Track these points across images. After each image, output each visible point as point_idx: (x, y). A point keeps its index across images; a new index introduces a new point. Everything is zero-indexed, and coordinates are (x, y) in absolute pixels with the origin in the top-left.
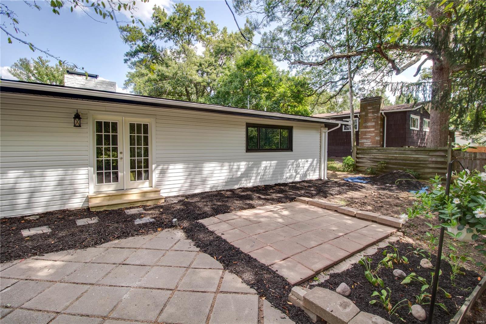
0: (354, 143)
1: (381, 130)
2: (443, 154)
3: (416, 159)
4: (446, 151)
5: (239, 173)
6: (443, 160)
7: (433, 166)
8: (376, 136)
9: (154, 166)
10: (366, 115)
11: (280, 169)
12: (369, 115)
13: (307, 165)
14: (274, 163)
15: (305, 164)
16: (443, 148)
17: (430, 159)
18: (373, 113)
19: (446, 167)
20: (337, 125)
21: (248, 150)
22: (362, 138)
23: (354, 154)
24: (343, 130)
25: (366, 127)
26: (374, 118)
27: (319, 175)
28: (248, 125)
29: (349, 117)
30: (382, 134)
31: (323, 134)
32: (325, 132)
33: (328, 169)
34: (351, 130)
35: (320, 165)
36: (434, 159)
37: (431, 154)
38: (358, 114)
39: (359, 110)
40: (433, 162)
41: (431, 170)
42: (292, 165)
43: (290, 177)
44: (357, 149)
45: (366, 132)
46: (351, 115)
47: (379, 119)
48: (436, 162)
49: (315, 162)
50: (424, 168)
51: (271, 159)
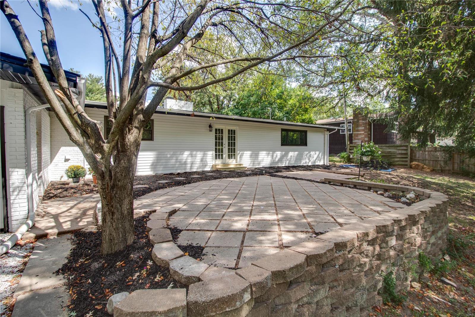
0: (348, 142)
1: (369, 133)
2: (405, 148)
3: (389, 152)
4: (407, 146)
5: (277, 160)
6: (405, 152)
7: (400, 156)
8: (365, 137)
9: (238, 152)
10: (358, 121)
11: (300, 157)
12: (360, 121)
13: (315, 156)
14: (296, 153)
15: (315, 155)
16: (405, 144)
17: (398, 152)
18: (363, 120)
19: (407, 156)
20: (335, 129)
21: (282, 145)
22: (355, 139)
23: (348, 150)
24: (341, 133)
25: (358, 131)
26: (363, 124)
27: (324, 162)
28: (283, 130)
29: (344, 123)
30: (369, 136)
31: (326, 136)
32: (327, 134)
33: (329, 161)
34: (346, 133)
35: (324, 156)
36: (400, 152)
37: (398, 148)
38: (352, 121)
39: (352, 118)
40: (399, 153)
41: (398, 159)
42: (307, 155)
43: (306, 163)
44: (350, 147)
45: (358, 134)
46: (345, 122)
47: (367, 125)
48: (402, 154)
49: (320, 155)
50: (394, 158)
51: (294, 151)
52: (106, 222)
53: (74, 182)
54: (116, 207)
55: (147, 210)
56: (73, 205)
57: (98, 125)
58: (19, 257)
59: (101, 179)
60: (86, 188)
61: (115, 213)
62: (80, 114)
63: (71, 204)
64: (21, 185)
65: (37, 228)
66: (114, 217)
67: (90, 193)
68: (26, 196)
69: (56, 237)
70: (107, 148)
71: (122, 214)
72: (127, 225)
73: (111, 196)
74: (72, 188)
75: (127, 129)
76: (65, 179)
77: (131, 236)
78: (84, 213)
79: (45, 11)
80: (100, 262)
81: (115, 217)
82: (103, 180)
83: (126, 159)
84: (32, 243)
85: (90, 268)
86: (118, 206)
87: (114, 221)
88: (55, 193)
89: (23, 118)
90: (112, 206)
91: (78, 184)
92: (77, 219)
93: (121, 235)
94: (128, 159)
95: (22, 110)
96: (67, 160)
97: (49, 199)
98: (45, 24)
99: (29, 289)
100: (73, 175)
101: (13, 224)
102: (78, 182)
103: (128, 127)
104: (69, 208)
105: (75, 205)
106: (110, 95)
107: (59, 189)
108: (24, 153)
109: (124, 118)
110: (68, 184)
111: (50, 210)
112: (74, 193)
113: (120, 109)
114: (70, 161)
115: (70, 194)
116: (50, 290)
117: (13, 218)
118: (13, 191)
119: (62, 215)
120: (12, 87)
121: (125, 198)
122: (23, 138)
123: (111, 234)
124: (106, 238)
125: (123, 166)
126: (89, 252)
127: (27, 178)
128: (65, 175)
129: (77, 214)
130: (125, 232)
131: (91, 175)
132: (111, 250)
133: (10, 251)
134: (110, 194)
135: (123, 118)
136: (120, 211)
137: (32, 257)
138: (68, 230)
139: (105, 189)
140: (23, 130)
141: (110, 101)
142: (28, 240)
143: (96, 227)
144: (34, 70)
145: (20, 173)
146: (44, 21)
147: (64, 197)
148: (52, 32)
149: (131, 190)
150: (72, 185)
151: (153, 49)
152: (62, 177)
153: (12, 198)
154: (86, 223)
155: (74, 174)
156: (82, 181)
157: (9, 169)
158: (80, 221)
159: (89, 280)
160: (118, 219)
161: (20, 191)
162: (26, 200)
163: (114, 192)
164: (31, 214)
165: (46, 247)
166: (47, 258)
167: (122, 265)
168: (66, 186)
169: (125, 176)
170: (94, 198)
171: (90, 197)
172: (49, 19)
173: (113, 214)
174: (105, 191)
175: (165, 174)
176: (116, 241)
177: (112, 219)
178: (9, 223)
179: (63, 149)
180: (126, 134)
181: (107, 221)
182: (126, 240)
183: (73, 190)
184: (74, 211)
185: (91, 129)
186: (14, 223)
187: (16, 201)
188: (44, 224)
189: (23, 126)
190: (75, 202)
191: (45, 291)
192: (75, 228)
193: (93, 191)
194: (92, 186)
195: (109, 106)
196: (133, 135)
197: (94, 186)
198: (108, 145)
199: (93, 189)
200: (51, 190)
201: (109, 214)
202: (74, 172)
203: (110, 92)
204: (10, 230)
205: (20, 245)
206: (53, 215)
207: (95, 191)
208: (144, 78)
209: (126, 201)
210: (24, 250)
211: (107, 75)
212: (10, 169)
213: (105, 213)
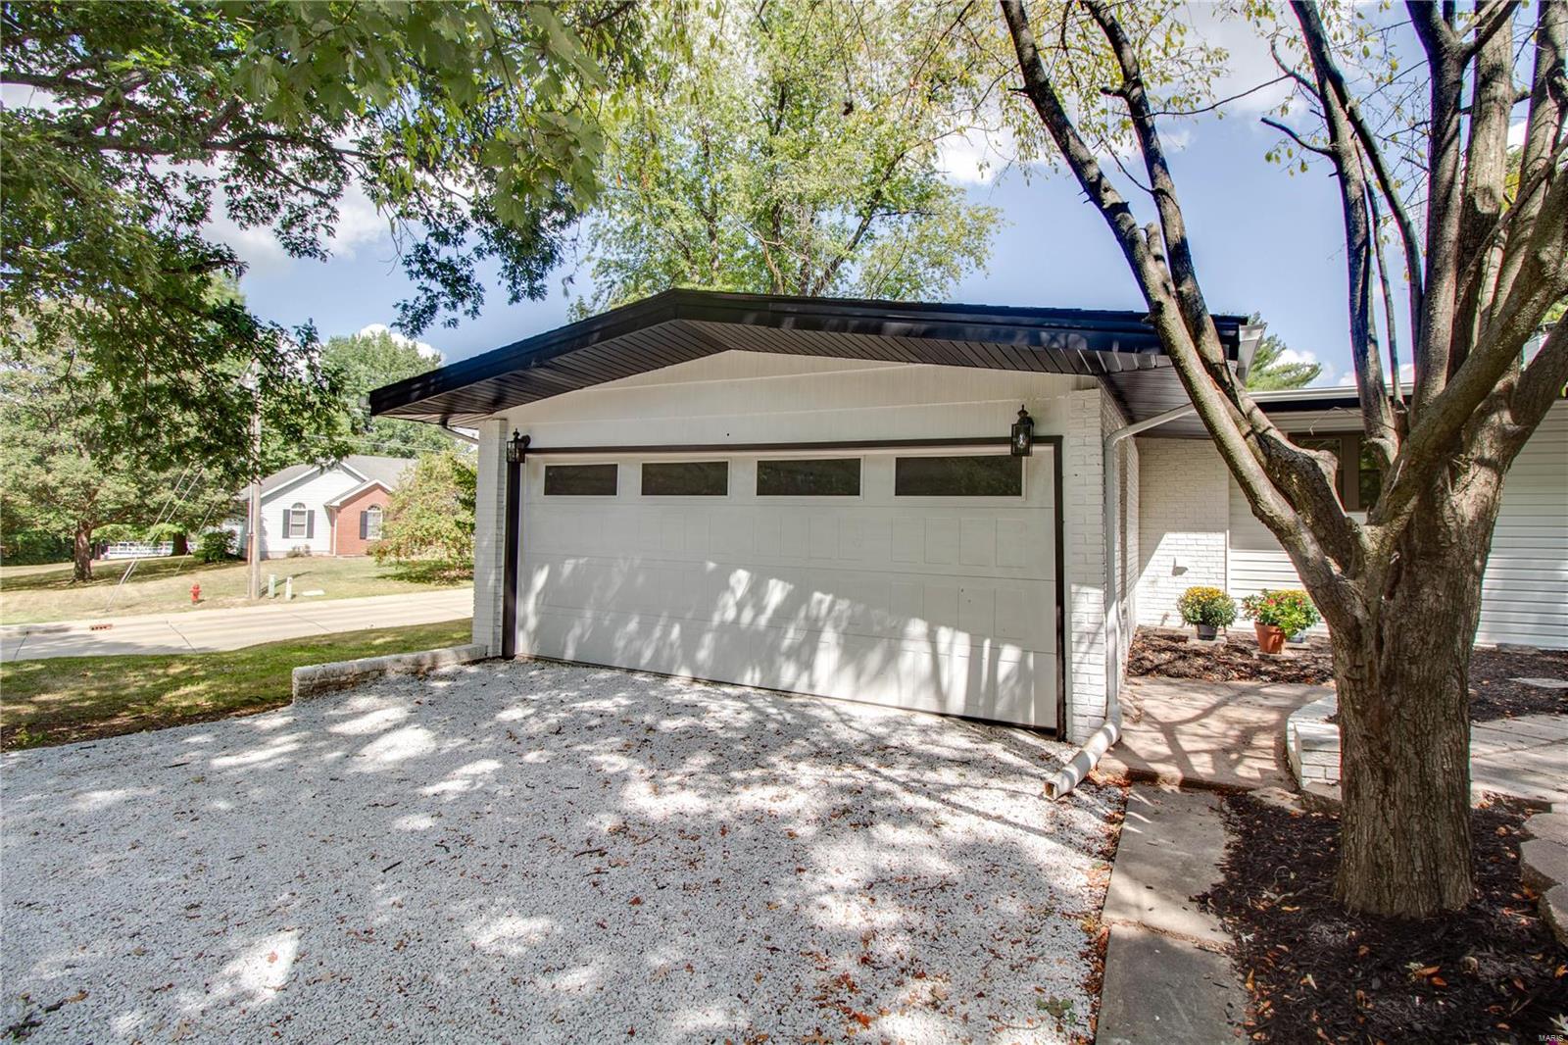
52: (1357, 795)
53: (1202, 637)
54: (1400, 755)
55: (1501, 791)
56: (1208, 706)
57: (1320, 464)
58: (1098, 815)
59: (1350, 647)
60: (1238, 659)
61: (1395, 774)
62: (1261, 435)
63: (1205, 700)
64: (1093, 630)
65: (1127, 749)
66: (1391, 789)
67: (1251, 677)
68: (1102, 660)
69: (1177, 789)
70: (1372, 539)
71: (1425, 784)
72: (1443, 831)
73: (1382, 710)
74: (1198, 654)
75: (1447, 472)
76: (1176, 623)
77: (1459, 881)
78: (1246, 738)
79: (1157, 169)
80: (1340, 931)
81: (1395, 788)
82: (1355, 651)
83: (1441, 581)
84: (1120, 786)
85: (1305, 933)
86: (1411, 753)
87: (1393, 804)
88: (1156, 662)
89: (1100, 460)
90: (1386, 748)
91: (1212, 643)
92: (1227, 751)
93: (1418, 863)
94: (1449, 584)
95: (1099, 439)
96: (1178, 571)
97: (1142, 674)
98: (1159, 205)
99: (1134, 916)
100: (1199, 617)
101: (1078, 725)
102: (1212, 638)
103: (1450, 463)
104: (1199, 712)
105: (1215, 707)
106: (1371, 359)
107: (1165, 650)
108: (1100, 549)
109: (1442, 431)
110: (1185, 639)
111: (1148, 704)
112: (1206, 668)
113: (1419, 401)
114: (1185, 574)
115: (1193, 672)
116: (1188, 946)
117: (1077, 710)
118: (1079, 642)
119: (1183, 728)
120: (1078, 387)
121: (1436, 727)
122: (1100, 509)
123: (1377, 847)
124: (1357, 853)
125: (1430, 609)
126: (1292, 876)
127: (1106, 613)
128: (1178, 613)
129: (1225, 736)
130: (1434, 858)
131: (1253, 621)
132: (1378, 903)
133: (1076, 791)
134: (1377, 703)
135: (1437, 430)
136: (1415, 771)
137: (1126, 826)
138: (1209, 779)
139: (1362, 681)
140: (1100, 489)
141: (1371, 377)
142: (1111, 777)
143: (1295, 796)
144: (1164, 329)
145: (1092, 599)
146: (1156, 198)
147: (1179, 676)
148: (1176, 222)
149: (1461, 703)
150: (1195, 643)
151: (1549, 139)
152: (1166, 617)
153: (1076, 658)
154: (1257, 775)
155: (1203, 614)
156: (1221, 639)
157: (1071, 588)
158: (1238, 762)
159: (1310, 977)
160: (1408, 800)
161: (1092, 643)
162: (1103, 670)
163: (1395, 699)
164: (1113, 707)
165: (1157, 813)
166: (1164, 846)
167: (1430, 976)
168: (1181, 645)
169: (1437, 646)
170: (1266, 696)
171: (1254, 691)
172: (1167, 187)
173: (1388, 776)
174: (1363, 690)
175: (1546, 653)
176: (1398, 879)
177: (1385, 792)
178: (1068, 718)
179: (1169, 538)
180: (1444, 490)
181: (1364, 794)
182: (1437, 888)
183: (1200, 661)
184: (1214, 725)
185: (1302, 480)
186: (1078, 720)
187: (1084, 668)
188: (1145, 743)
189: (1100, 480)
190: (1213, 699)
191: (1177, 944)
192: (1225, 779)
193: (1260, 673)
194: (1255, 657)
195: (1366, 396)
196: (1472, 491)
197: (1262, 658)
198: (1378, 530)
199: (1258, 666)
200: (1144, 650)
201: (1373, 772)
202: (1203, 608)
203: (1371, 347)
204: (1068, 736)
205: (1094, 783)
206: (1159, 723)
207: (1267, 673)
208: (1542, 264)
209: (1443, 742)
210: (1104, 800)
211: (1359, 294)
212: (1074, 588)
213: (1354, 764)
